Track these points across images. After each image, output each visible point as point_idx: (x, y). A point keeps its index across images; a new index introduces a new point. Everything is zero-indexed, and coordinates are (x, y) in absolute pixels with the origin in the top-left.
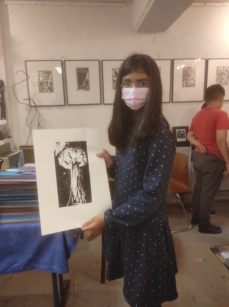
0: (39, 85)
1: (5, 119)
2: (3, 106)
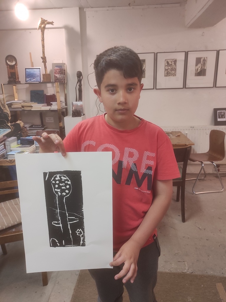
2: (80, 91)
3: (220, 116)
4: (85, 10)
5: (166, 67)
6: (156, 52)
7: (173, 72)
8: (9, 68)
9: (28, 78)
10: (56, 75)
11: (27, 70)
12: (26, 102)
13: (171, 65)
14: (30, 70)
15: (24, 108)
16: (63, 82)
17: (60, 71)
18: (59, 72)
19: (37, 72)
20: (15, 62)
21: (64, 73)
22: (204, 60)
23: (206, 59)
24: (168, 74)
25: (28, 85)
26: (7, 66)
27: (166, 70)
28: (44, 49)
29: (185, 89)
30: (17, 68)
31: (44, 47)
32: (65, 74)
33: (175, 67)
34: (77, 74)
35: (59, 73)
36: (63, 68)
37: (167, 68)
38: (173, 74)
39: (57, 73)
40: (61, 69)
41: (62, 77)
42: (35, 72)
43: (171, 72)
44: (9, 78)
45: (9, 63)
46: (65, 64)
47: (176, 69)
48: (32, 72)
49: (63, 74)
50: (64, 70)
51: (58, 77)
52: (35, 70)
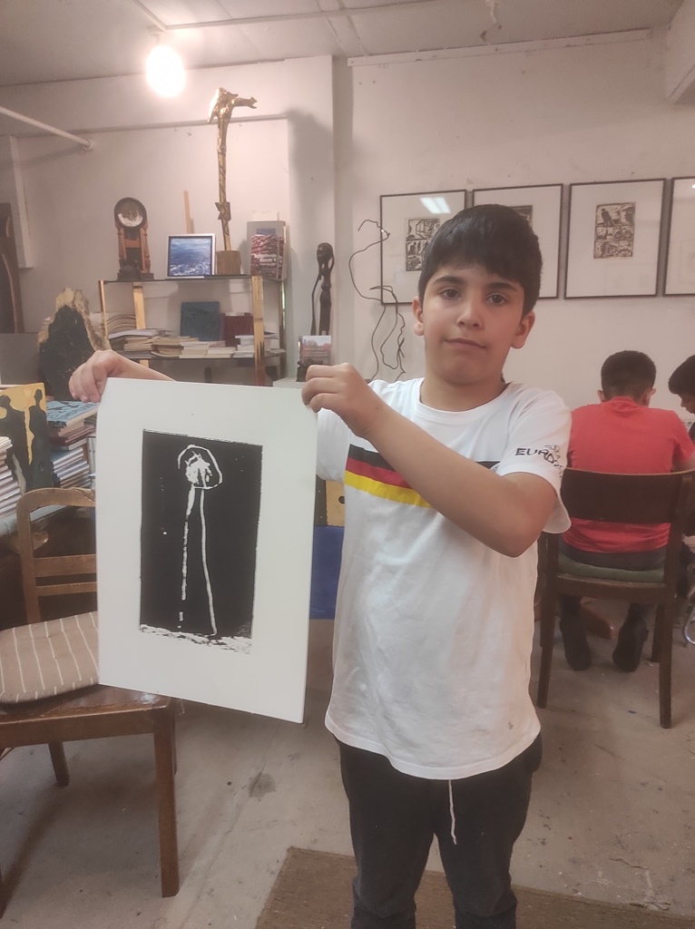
0: (408, 253)
1: (327, 334)
2: (326, 303)
4: (349, 64)
5: (600, 229)
6: (567, 182)
7: (623, 244)
8: (122, 237)
9: (176, 264)
10: (256, 256)
11: (173, 241)
12: (167, 336)
13: (617, 221)
14: (183, 241)
15: (158, 351)
16: (275, 277)
17: (267, 245)
18: (265, 247)
19: (201, 246)
20: (141, 219)
21: (282, 249)
24: (605, 250)
25: (174, 288)
26: (119, 229)
27: (598, 237)
28: (224, 179)
29: (660, 300)
30: (146, 235)
31: (224, 171)
32: (281, 254)
33: (628, 228)
34: (319, 251)
35: (265, 250)
36: (278, 234)
37: (602, 231)
38: (621, 251)
39: (259, 249)
40: (271, 238)
41: (273, 262)
42: (197, 247)
43: (617, 245)
44: (122, 263)
45: (124, 221)
46: (284, 223)
47: (632, 235)
49: (275, 253)
50: (282, 242)
51: (261, 260)
52: (197, 241)
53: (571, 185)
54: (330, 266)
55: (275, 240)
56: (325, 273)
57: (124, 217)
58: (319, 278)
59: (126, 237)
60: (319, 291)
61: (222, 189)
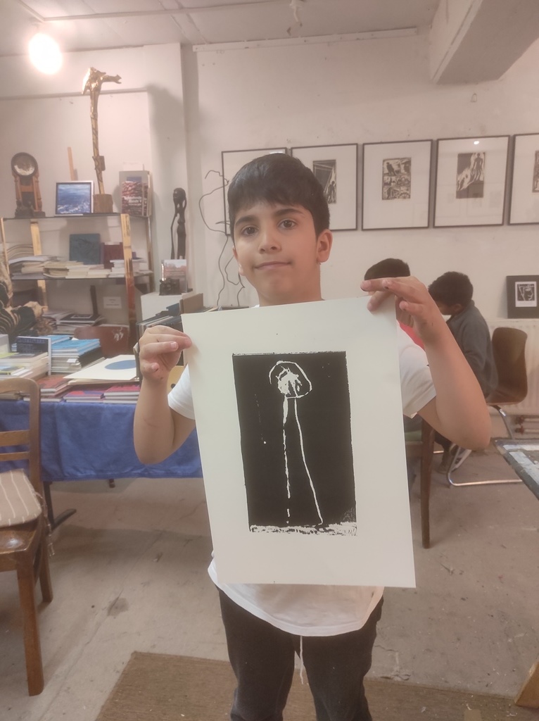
2: (182, 234)
3: (523, 295)
4: (194, 50)
5: (386, 177)
6: (361, 143)
7: (403, 189)
8: (18, 183)
9: (62, 205)
10: (126, 198)
11: (61, 187)
12: (57, 261)
13: (398, 172)
14: (68, 187)
15: (50, 273)
16: (141, 215)
17: (134, 189)
18: (133, 191)
19: (82, 190)
20: (33, 170)
21: (146, 193)
22: (479, 160)
23: (482, 156)
24: (390, 193)
25: (62, 223)
26: (15, 177)
27: (385, 184)
29: (432, 231)
30: (37, 182)
32: (146, 197)
33: (406, 177)
34: (174, 195)
35: (132, 193)
36: (143, 182)
37: (387, 179)
38: (402, 194)
39: (128, 193)
40: (138, 185)
41: (139, 202)
42: (79, 192)
43: (398, 190)
44: (19, 204)
45: (19, 171)
46: (148, 173)
47: (409, 182)
48: (72, 192)
49: (141, 195)
50: (146, 187)
51: (130, 201)
52: (79, 186)
53: (364, 144)
54: (183, 205)
55: (141, 186)
56: (180, 211)
57: (19, 168)
58: (176, 215)
59: (21, 184)
60: (176, 225)
61: (96, 146)
